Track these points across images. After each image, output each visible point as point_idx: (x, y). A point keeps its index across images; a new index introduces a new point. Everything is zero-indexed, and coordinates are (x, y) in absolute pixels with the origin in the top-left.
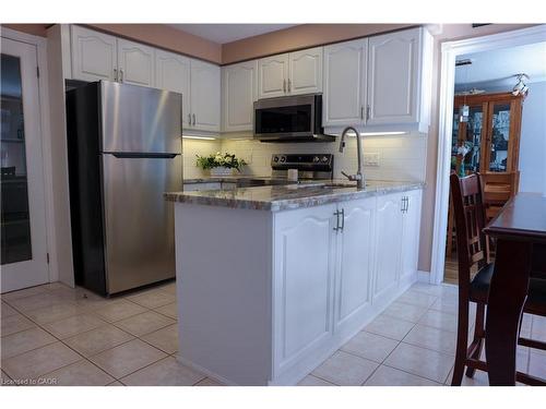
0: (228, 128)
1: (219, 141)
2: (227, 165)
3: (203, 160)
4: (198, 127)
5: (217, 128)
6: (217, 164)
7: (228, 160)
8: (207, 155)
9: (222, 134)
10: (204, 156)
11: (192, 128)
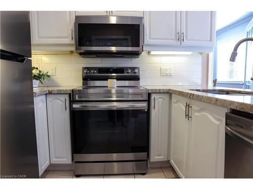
0: (37, 40)
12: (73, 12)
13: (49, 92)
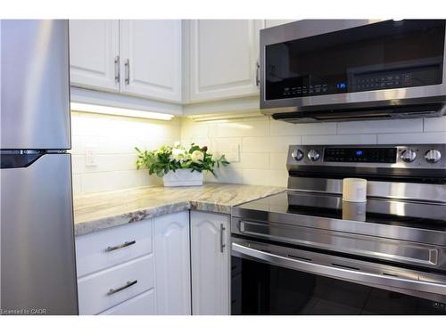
0: (197, 95)
1: (179, 122)
2: (196, 167)
3: (148, 157)
4: (134, 88)
5: (175, 96)
6: (176, 165)
7: (197, 157)
8: (156, 148)
9: (184, 106)
10: (150, 150)
11: (123, 88)
12: (260, 21)
13: (192, 206)
